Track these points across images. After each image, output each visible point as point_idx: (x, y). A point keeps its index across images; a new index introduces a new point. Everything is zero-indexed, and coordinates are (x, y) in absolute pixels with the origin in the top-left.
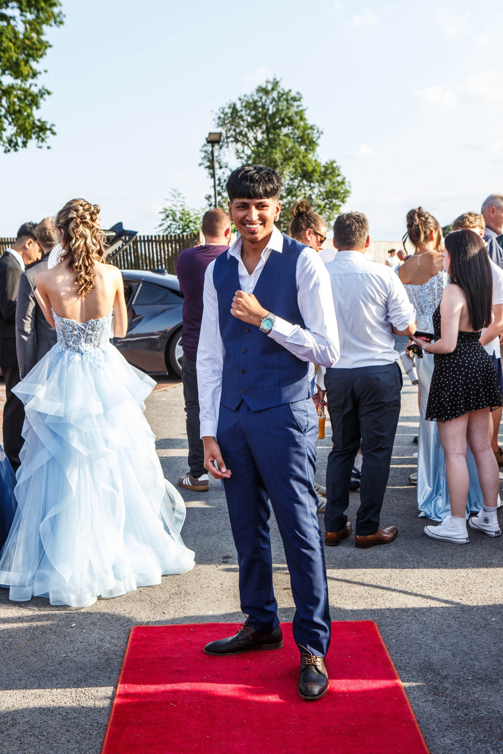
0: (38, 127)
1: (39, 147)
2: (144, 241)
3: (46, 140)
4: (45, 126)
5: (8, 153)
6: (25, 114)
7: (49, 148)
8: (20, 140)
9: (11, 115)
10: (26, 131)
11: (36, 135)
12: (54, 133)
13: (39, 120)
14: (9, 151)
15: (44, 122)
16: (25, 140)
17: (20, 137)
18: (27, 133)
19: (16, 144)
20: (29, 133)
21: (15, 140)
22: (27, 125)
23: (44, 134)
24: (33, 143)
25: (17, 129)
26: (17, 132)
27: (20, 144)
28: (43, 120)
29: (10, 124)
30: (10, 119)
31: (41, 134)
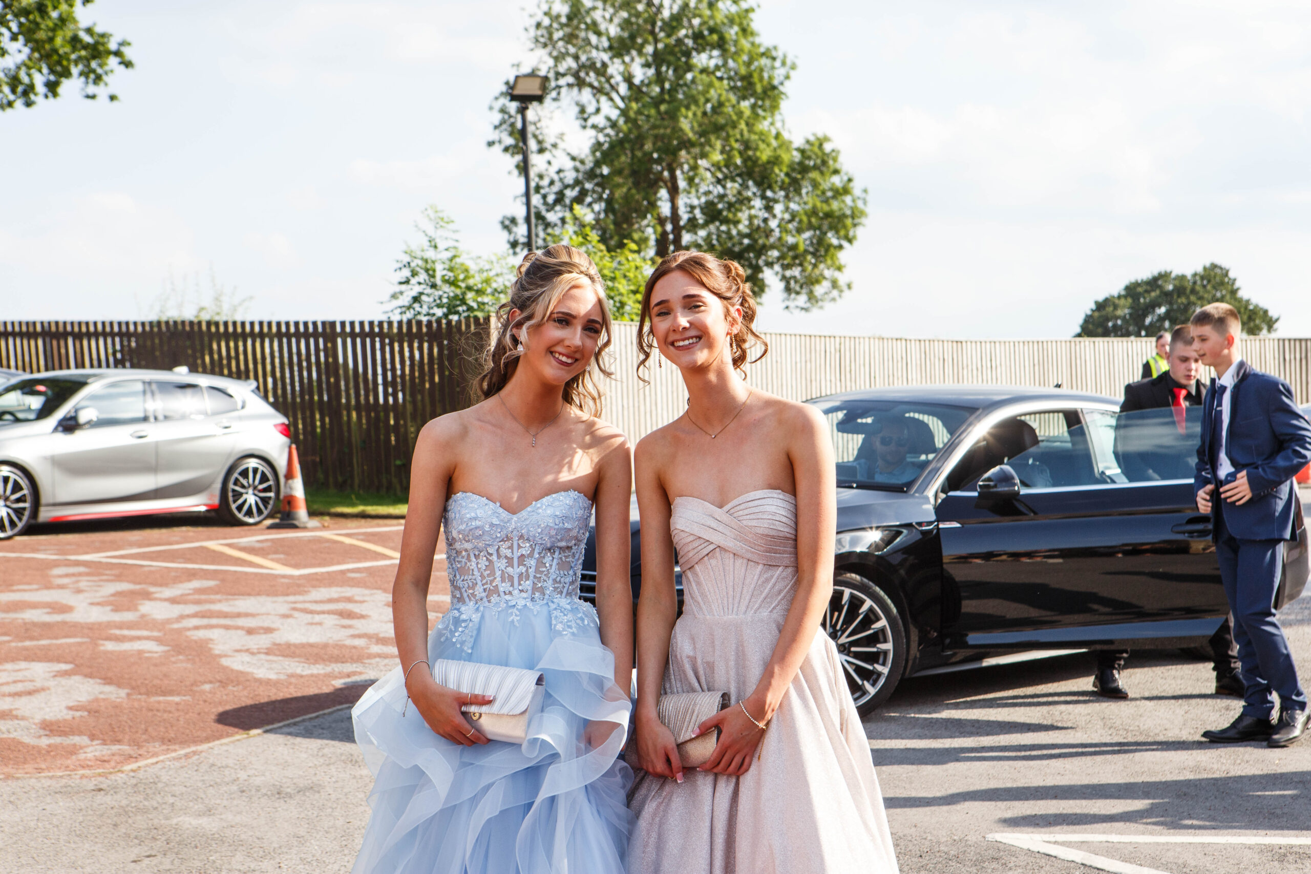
0: (86, 47)
1: (88, 97)
2: (353, 335)
3: (105, 78)
4: (103, 44)
5: (9, 111)
6: (54, 14)
7: (112, 98)
8: (39, 80)
9: (16, 16)
10: (55, 57)
11: (80, 67)
12: (128, 64)
13: (89, 31)
14: (10, 104)
15: (103, 36)
16: (52, 78)
17: (40, 71)
18: (59, 63)
19: (30, 88)
20: (65, 63)
21: (26, 80)
22: (58, 41)
23: (101, 66)
24: (72, 86)
25: (33, 50)
26: (30, 59)
27: (40, 88)
28: (99, 29)
29: (14, 38)
30: (14, 27)
31: (94, 64)
